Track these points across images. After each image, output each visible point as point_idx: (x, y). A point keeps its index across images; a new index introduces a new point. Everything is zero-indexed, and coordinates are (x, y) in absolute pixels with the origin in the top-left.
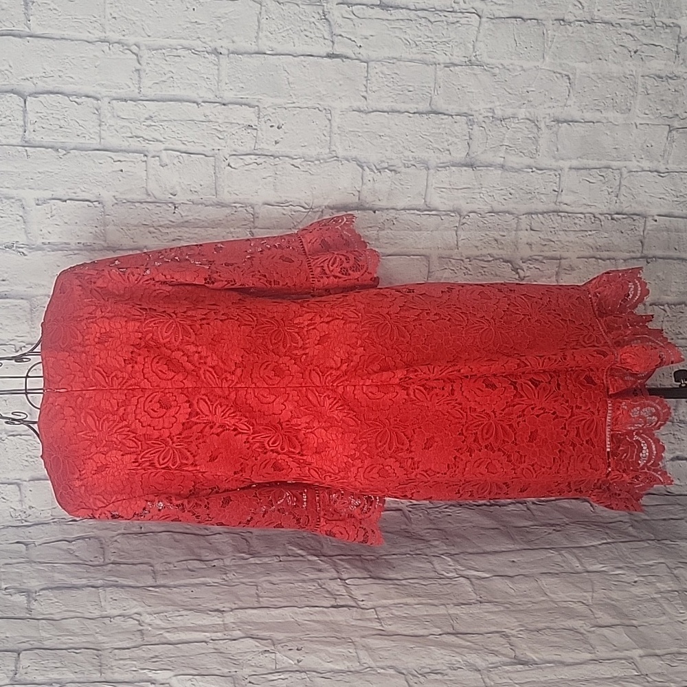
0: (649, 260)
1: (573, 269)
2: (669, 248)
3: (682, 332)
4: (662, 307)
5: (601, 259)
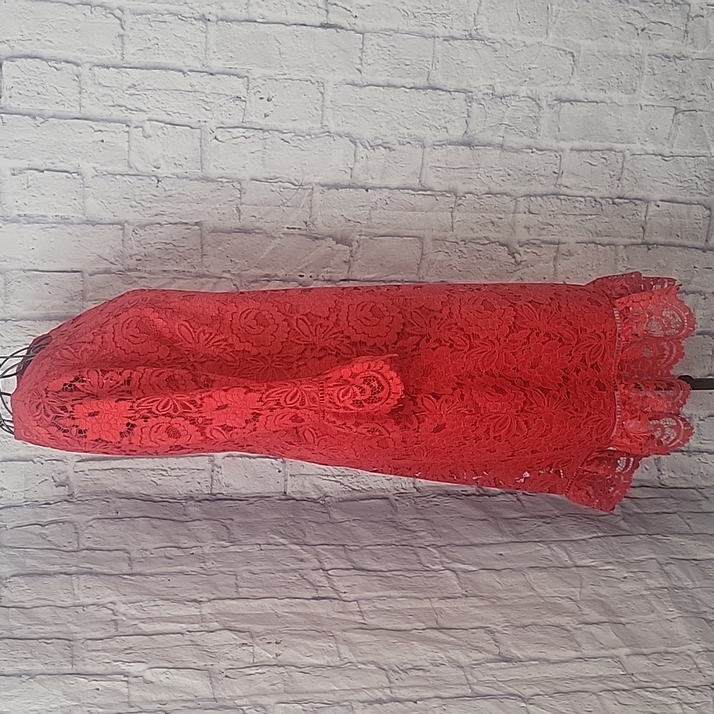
0: (650, 247)
1: (571, 255)
2: (671, 235)
5: (600, 244)
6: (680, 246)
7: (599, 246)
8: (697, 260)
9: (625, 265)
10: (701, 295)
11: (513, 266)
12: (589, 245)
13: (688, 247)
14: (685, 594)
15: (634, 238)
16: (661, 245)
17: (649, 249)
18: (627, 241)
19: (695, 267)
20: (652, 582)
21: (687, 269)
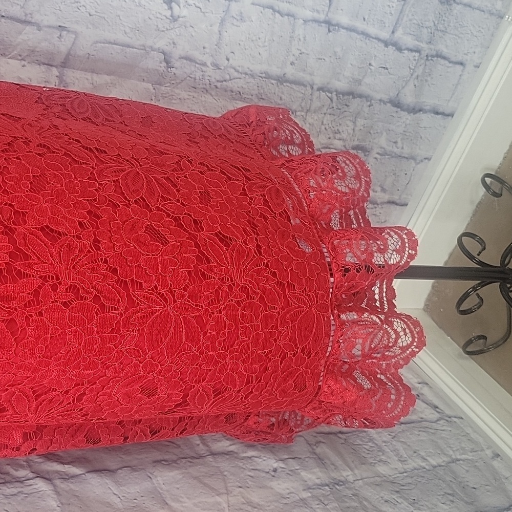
0: (331, 28)
1: (242, 20)
2: (357, 16)
3: (341, 131)
4: (330, 95)
5: (279, 12)
6: (363, 33)
7: (277, 15)
8: (375, 56)
9: (300, 48)
10: (367, 101)
11: (168, 21)
12: (266, 10)
13: (370, 36)
14: (349, 493)
15: (318, 12)
16: (343, 28)
17: (329, 31)
18: (309, 14)
19: (370, 64)
20: (310, 476)
21: (362, 65)
